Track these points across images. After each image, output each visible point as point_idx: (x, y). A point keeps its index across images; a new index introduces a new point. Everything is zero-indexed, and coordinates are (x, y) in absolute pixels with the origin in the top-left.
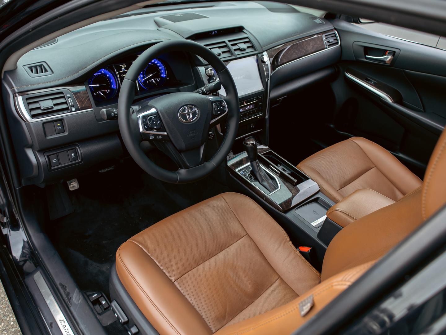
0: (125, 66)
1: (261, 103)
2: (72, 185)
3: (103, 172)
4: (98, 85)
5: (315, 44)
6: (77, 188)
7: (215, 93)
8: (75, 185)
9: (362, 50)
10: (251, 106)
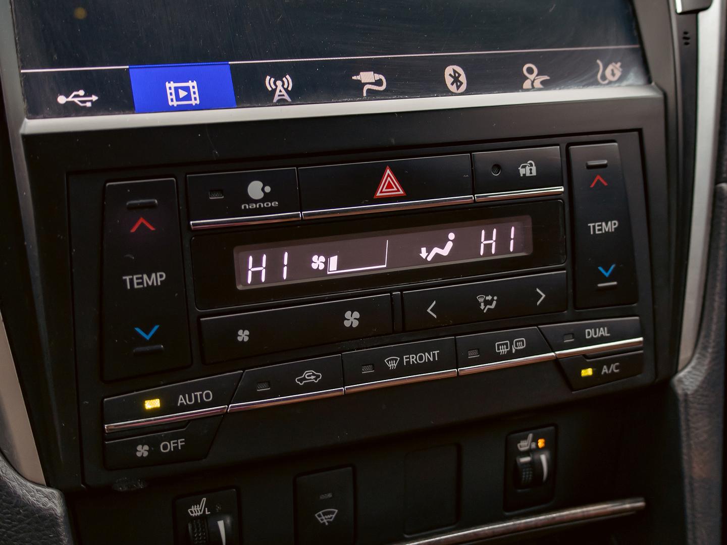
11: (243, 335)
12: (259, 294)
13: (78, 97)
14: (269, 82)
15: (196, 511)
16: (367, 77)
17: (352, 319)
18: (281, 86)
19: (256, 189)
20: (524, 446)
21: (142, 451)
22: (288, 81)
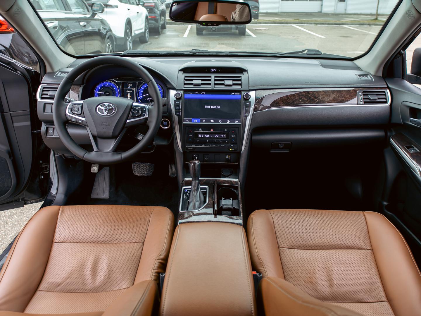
0: (131, 85)
1: (234, 136)
2: (94, 168)
3: (136, 175)
4: (103, 93)
5: (338, 97)
6: (96, 172)
7: (178, 113)
8: (95, 169)
9: (408, 111)
10: (222, 136)
11: (198, 141)
12: (200, 138)
13: (188, 121)
14: (203, 120)
15: (194, 156)
16: (212, 121)
17: (207, 141)
18: (204, 121)
19: (200, 129)
20: (227, 156)
21: (189, 149)
22: (205, 120)
